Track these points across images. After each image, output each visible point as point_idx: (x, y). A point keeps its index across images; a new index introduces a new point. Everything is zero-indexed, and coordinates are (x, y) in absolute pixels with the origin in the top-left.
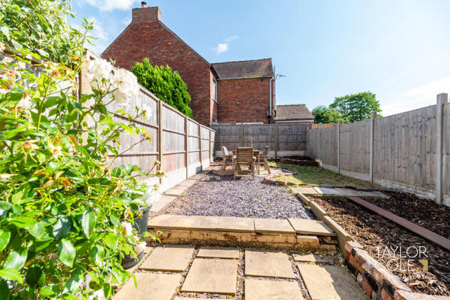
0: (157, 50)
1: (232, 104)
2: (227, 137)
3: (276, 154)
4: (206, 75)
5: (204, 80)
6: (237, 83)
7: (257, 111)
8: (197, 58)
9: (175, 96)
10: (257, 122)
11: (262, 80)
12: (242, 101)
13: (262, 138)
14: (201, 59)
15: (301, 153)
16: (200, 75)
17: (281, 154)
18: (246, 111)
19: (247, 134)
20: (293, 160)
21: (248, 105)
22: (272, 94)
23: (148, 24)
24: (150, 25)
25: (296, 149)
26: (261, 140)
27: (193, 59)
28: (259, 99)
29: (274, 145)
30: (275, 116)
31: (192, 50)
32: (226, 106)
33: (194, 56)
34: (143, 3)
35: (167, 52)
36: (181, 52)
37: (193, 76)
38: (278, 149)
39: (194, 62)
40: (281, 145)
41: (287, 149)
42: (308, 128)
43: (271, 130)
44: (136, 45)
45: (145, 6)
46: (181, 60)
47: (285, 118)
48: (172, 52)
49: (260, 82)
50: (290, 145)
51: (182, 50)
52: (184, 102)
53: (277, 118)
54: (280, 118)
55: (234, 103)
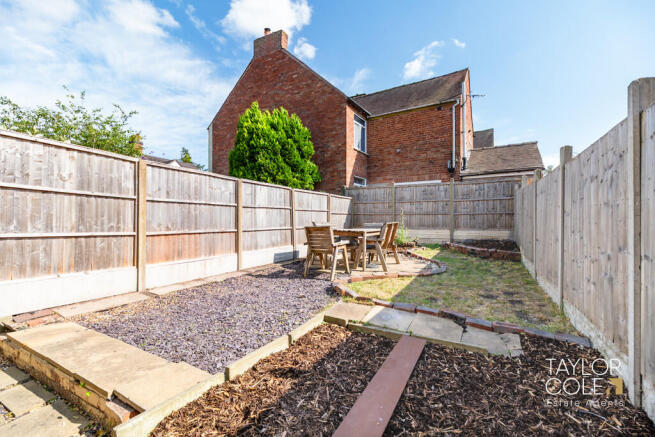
0: (280, 88)
1: (389, 153)
2: (369, 207)
3: (452, 235)
4: (340, 113)
5: (337, 120)
6: (397, 119)
7: (431, 162)
8: (328, 90)
9: (286, 150)
10: (431, 179)
11: (439, 109)
12: (404, 148)
13: (428, 207)
14: (334, 90)
15: (502, 235)
16: (332, 115)
17: (462, 234)
18: (412, 163)
19: (402, 200)
20: (469, 248)
21: (415, 152)
22: (458, 130)
23: (270, 56)
24: (273, 56)
25: (492, 226)
26: (425, 210)
27: (324, 92)
28: (432, 141)
29: (449, 219)
30: (464, 169)
31: (322, 80)
32: (380, 157)
33: (325, 88)
34: (267, 30)
35: (291, 89)
36: (308, 86)
37: (324, 116)
38: (456, 227)
39: (325, 98)
40: (462, 220)
41: (473, 227)
42: (516, 187)
43: (443, 193)
44: (257, 86)
45: (269, 33)
46: (308, 98)
47: (483, 170)
48: (298, 88)
49: (436, 113)
50: (479, 219)
51: (309, 82)
52: (302, 156)
53: (467, 171)
54: (473, 171)
55: (392, 151)
